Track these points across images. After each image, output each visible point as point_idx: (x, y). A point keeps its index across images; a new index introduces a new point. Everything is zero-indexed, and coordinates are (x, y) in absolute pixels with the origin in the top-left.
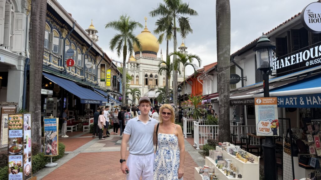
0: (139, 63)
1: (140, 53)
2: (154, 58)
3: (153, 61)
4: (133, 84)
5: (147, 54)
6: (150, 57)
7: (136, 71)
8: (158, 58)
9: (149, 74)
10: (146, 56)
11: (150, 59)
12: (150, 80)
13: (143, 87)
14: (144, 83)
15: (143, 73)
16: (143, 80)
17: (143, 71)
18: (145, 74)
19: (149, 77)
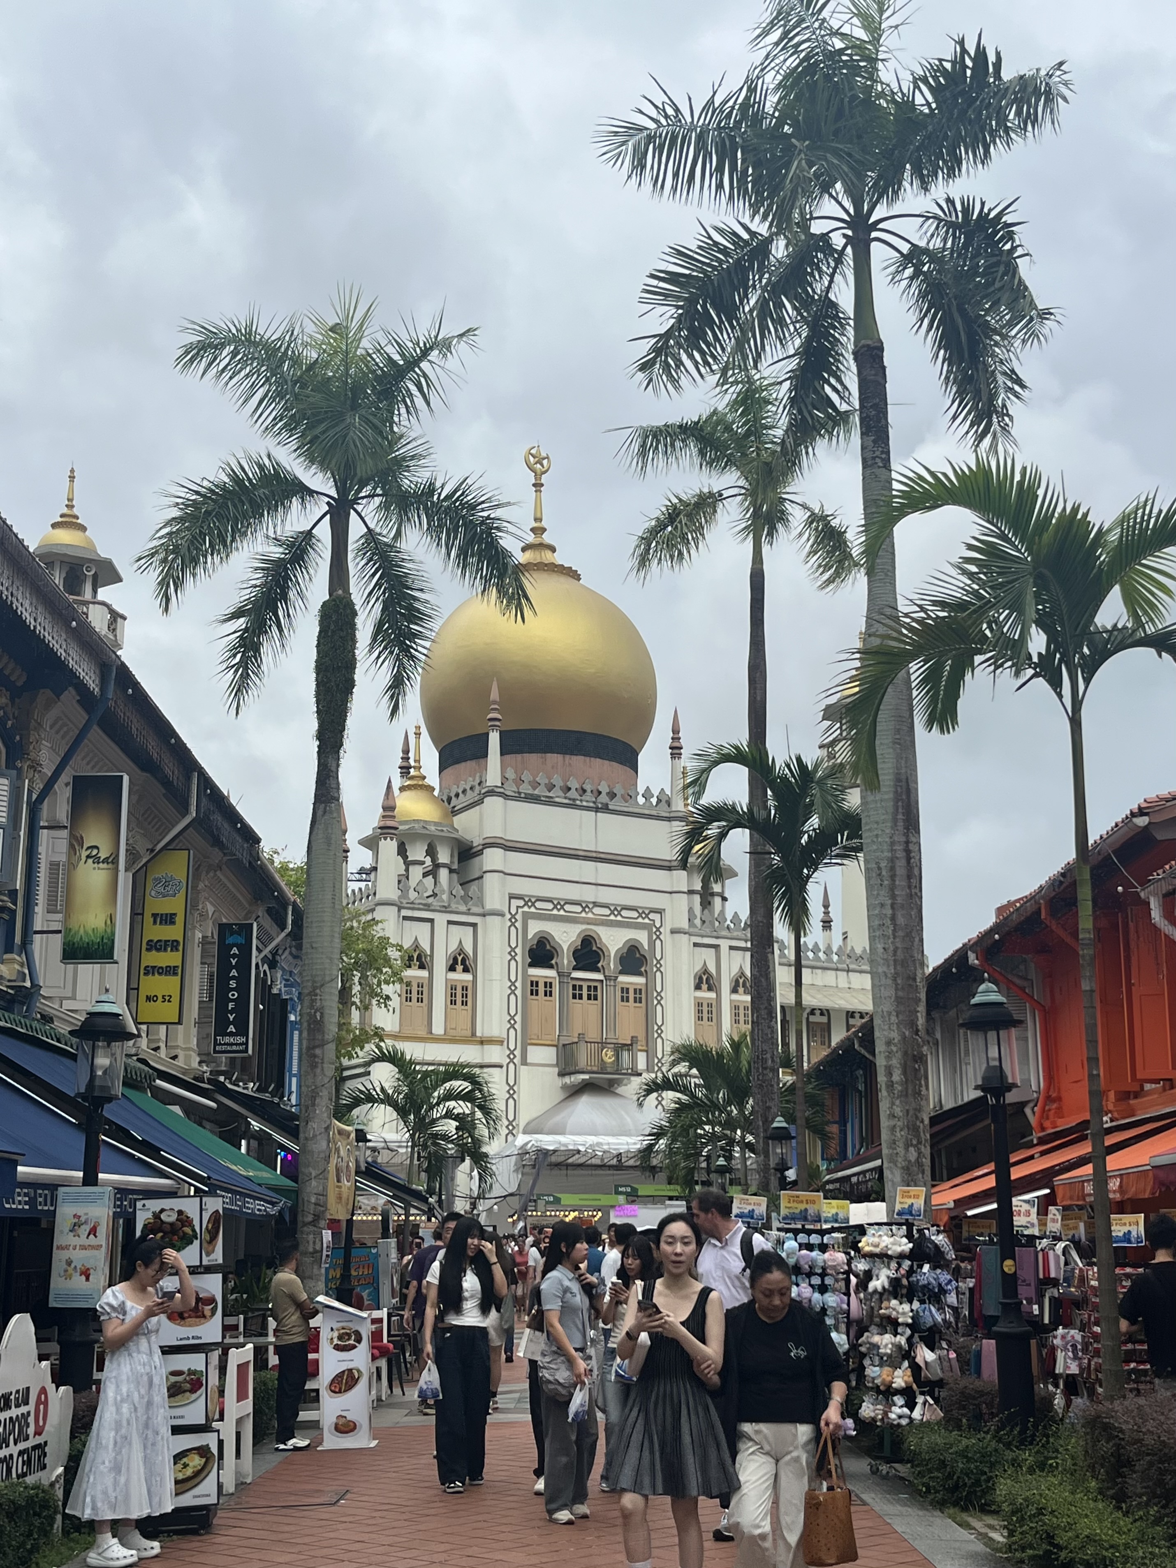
0: (477, 842)
1: (482, 753)
2: (612, 795)
3: (598, 816)
4: (423, 1033)
5: (554, 759)
6: (574, 784)
7: (445, 910)
8: (647, 794)
9: (566, 938)
10: (541, 778)
11: (572, 806)
12: (574, 997)
13: (512, 1061)
14: (518, 1018)
15: (513, 929)
16: (512, 997)
17: (513, 912)
18: (530, 936)
19: (566, 962)
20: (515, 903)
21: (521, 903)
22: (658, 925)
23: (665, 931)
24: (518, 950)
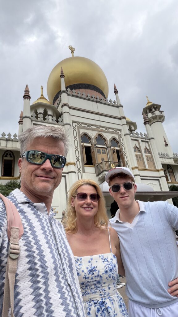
2: (101, 99)
3: (98, 104)
6: (89, 95)
7: (50, 123)
9: (93, 134)
11: (89, 100)
12: (98, 153)
13: (79, 172)
14: (80, 158)
15: (74, 131)
16: (77, 151)
17: (74, 126)
18: (81, 133)
19: (94, 141)
20: (74, 124)
21: (77, 124)
22: (120, 134)
23: (123, 135)
24: (77, 137)
